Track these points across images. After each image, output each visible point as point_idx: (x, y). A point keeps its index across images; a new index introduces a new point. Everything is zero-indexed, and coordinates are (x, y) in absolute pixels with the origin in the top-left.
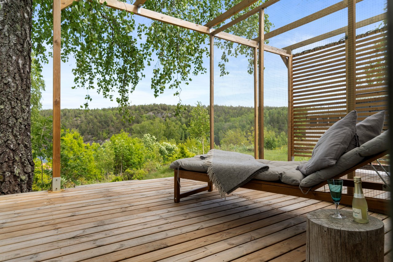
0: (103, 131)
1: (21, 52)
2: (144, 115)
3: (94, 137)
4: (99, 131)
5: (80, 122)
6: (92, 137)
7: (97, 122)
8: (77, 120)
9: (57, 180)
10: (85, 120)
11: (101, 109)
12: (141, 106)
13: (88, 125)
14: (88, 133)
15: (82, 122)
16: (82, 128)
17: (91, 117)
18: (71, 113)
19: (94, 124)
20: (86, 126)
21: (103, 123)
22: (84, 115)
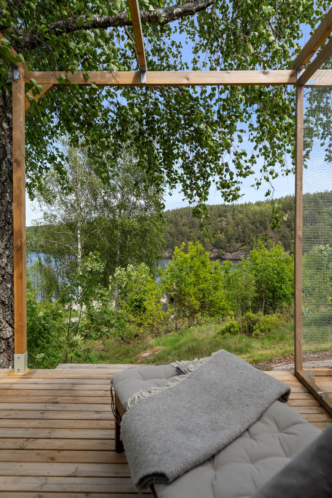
0: (257, 236)
2: (325, 209)
3: (245, 245)
4: (251, 237)
5: (225, 223)
6: (242, 246)
7: (249, 223)
8: (221, 221)
9: (19, 358)
10: (232, 221)
11: (254, 203)
12: (318, 194)
13: (236, 228)
14: (236, 239)
15: (228, 224)
16: (229, 232)
17: (241, 216)
18: (214, 211)
19: (245, 226)
20: (233, 229)
21: (258, 225)
22: (231, 213)
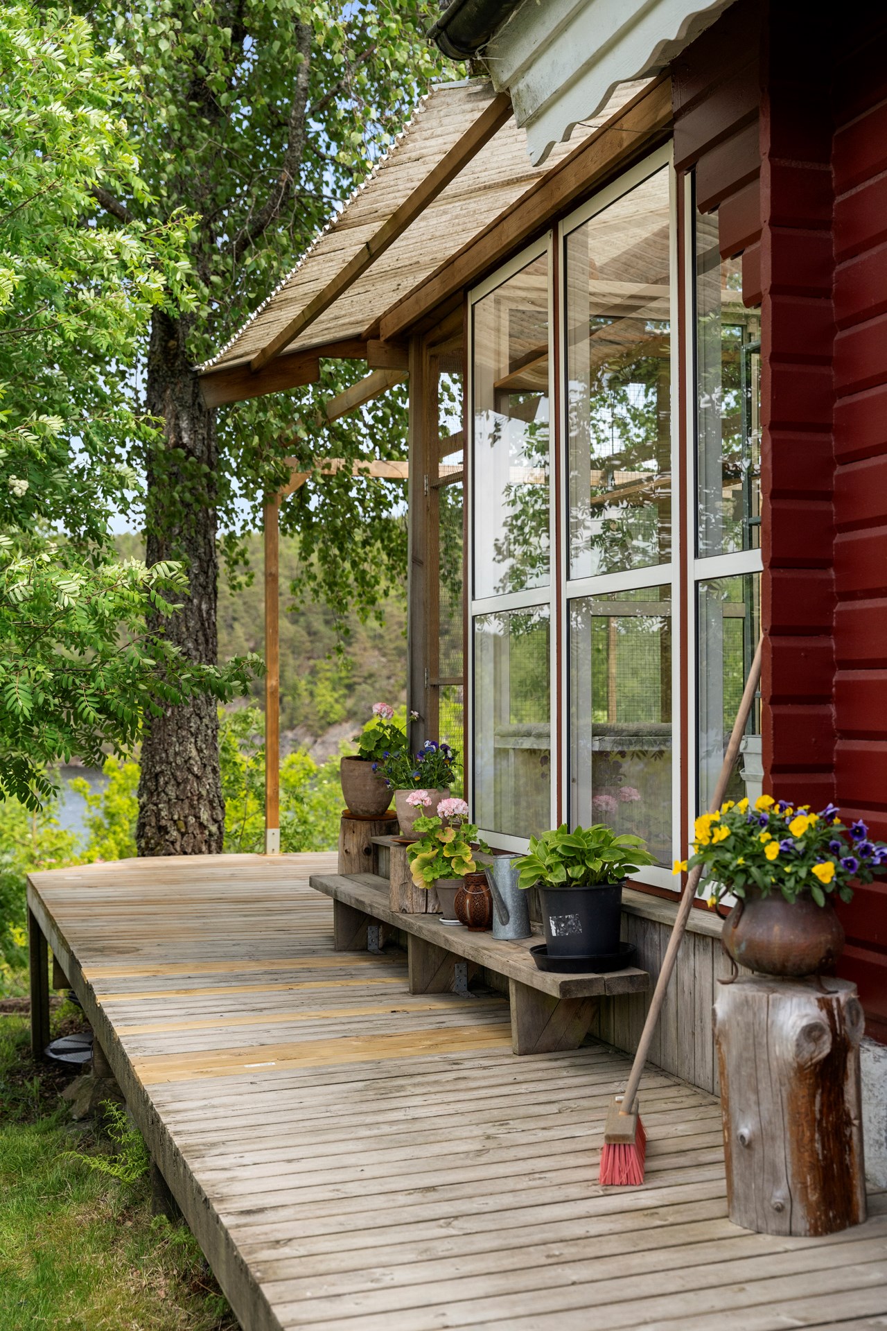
1: (205, 588)
9: (274, 834)
